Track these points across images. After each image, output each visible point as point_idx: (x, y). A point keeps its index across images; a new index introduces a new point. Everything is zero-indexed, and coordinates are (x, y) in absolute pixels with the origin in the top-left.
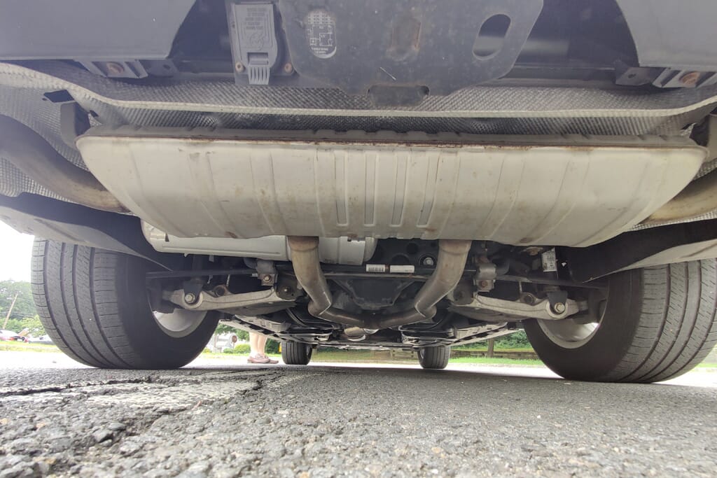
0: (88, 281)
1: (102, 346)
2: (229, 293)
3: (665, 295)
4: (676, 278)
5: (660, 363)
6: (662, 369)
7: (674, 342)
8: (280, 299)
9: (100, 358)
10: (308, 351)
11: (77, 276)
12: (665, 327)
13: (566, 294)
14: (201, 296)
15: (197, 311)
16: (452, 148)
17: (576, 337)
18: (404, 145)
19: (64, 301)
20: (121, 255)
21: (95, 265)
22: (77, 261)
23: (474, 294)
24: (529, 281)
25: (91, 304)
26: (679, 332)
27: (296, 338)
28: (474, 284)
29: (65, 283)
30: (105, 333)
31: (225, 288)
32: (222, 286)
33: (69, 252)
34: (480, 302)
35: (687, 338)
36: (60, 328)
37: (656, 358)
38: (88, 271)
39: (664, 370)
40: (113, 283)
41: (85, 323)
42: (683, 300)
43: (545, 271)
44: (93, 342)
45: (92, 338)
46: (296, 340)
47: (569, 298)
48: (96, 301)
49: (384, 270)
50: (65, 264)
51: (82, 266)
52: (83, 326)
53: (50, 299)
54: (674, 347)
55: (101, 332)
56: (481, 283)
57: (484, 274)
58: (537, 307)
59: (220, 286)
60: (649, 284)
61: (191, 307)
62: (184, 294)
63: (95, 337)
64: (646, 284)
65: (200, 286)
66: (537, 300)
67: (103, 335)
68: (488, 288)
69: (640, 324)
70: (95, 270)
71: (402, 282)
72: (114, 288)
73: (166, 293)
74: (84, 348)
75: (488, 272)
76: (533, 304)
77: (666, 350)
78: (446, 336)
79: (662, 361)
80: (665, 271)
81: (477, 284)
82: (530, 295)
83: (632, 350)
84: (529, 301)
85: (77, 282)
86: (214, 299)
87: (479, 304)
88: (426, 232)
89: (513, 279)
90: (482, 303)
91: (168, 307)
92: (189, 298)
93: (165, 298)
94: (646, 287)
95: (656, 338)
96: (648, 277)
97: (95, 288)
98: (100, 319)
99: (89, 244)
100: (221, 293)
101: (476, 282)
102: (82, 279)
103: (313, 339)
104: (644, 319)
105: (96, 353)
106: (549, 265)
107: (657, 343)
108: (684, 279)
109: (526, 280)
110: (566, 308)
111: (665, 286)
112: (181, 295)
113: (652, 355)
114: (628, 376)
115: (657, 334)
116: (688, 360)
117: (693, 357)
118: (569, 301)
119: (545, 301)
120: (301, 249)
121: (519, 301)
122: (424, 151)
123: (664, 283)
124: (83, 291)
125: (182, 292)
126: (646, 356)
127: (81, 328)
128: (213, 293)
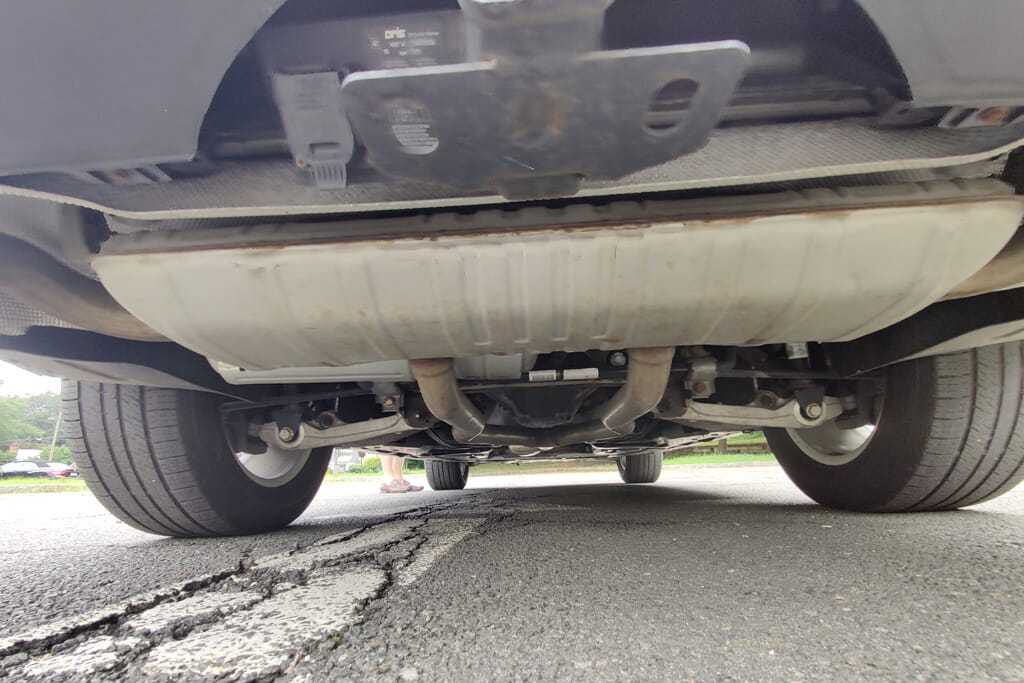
0: (142, 430)
1: (174, 513)
2: (340, 422)
3: (968, 391)
4: (986, 366)
5: (963, 486)
6: (966, 493)
7: (983, 457)
8: (411, 428)
9: (176, 528)
10: (462, 468)
11: (126, 424)
12: (970, 437)
13: (823, 389)
14: (302, 429)
15: (299, 450)
16: (633, 230)
17: (843, 447)
18: (561, 232)
19: (114, 459)
20: (181, 392)
21: (148, 407)
22: (123, 404)
23: (687, 401)
24: (767, 376)
25: (150, 461)
26: (990, 442)
27: (444, 458)
28: (686, 388)
29: (111, 435)
30: (176, 496)
31: (333, 415)
32: (329, 413)
33: (110, 393)
34: (697, 412)
35: (1003, 449)
36: (115, 495)
37: (956, 479)
38: (140, 417)
39: (971, 493)
40: (176, 430)
41: (147, 486)
42: (996, 397)
43: (791, 358)
44: (163, 509)
45: (159, 503)
46: (444, 460)
47: (827, 395)
48: (158, 456)
49: (555, 378)
50: (107, 409)
51: (131, 410)
52: (145, 490)
53: (95, 458)
54: (983, 465)
55: (171, 496)
56: (696, 386)
57: (700, 373)
58: (781, 411)
59: (325, 413)
60: (946, 377)
61: (289, 446)
62: (277, 429)
63: (164, 502)
64: (942, 377)
65: (299, 416)
66: (780, 401)
67: (174, 500)
68: (707, 393)
69: (932, 434)
70: (149, 415)
71: (584, 388)
72: (178, 436)
73: (253, 427)
74: (152, 517)
75: (706, 370)
76: (775, 407)
77: (972, 468)
78: (654, 444)
79: (966, 482)
80: (968, 357)
81: (691, 388)
82: (770, 394)
83: (921, 470)
84: (769, 404)
85: (126, 432)
86: (319, 433)
87: (695, 414)
88: (607, 344)
89: (742, 374)
90: (699, 413)
91: (257, 446)
92: (285, 434)
93: (253, 433)
94: (940, 381)
95: (956, 453)
96: (943, 368)
97: (154, 438)
98: (167, 480)
99: (135, 382)
100: (329, 423)
101: (688, 385)
102: (133, 428)
103: (468, 458)
104: (937, 428)
105: (168, 521)
106: (795, 349)
107: (957, 459)
108: (997, 366)
109: (762, 375)
110: (824, 411)
111: (969, 379)
112: (273, 430)
113: (951, 476)
114: (916, 505)
115: (958, 446)
116: (1004, 479)
117: (1012, 475)
118: (827, 400)
119: (792, 403)
120: (429, 374)
121: (753, 404)
122: (592, 237)
123: (967, 375)
124: (137, 444)
125: (274, 425)
126: (942, 477)
127: (142, 492)
128: (317, 424)
